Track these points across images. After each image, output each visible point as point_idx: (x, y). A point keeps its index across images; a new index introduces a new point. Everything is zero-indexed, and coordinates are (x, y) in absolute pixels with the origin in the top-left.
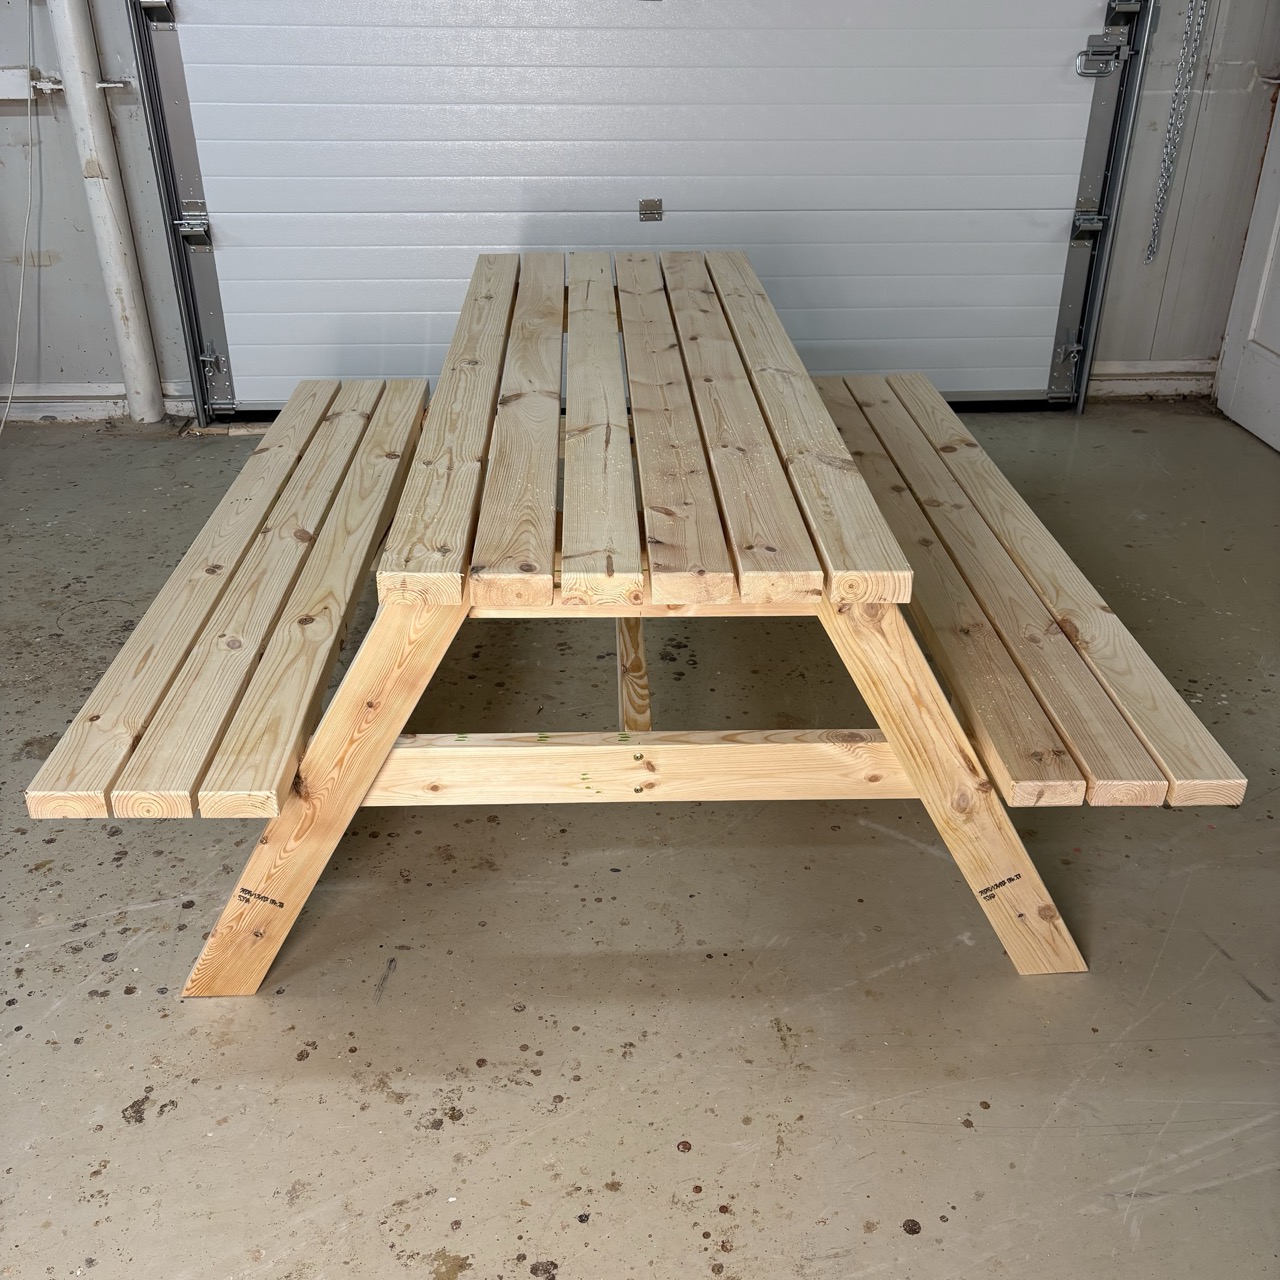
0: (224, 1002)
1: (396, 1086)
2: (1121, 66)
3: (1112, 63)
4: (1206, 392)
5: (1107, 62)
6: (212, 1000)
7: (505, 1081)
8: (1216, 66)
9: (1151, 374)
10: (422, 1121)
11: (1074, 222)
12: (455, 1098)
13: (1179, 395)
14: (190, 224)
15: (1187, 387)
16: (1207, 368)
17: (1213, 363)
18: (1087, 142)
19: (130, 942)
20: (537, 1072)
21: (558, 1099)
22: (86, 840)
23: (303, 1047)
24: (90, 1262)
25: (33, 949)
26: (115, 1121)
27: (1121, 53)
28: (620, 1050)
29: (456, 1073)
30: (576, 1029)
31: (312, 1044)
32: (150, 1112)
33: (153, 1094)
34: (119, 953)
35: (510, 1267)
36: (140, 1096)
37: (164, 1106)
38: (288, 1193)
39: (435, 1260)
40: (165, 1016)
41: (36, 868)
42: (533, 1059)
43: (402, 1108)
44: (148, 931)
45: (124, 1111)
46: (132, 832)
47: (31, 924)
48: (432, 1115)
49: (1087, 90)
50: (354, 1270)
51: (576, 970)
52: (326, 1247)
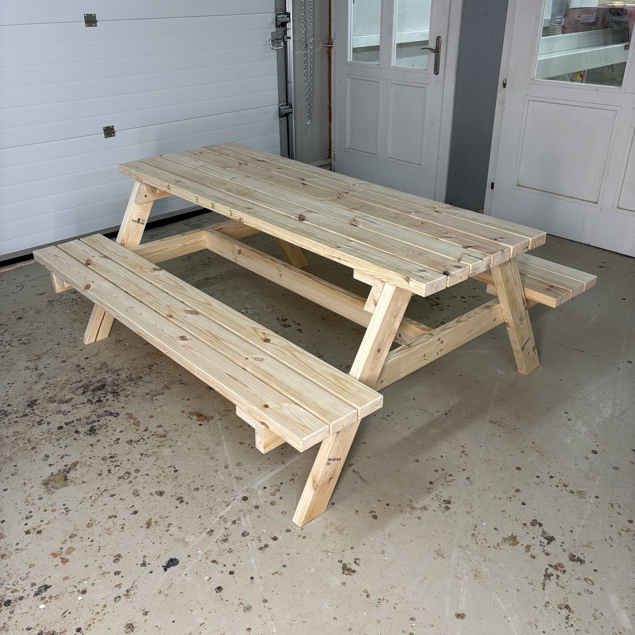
0: (319, 519)
1: (418, 506)
3: (282, 43)
6: (313, 522)
7: (446, 484)
10: (442, 510)
11: (280, 110)
12: (440, 497)
18: (278, 77)
19: (244, 525)
20: (451, 475)
21: (468, 478)
22: (152, 503)
23: (371, 515)
24: (412, 619)
25: (204, 551)
26: (345, 578)
27: (284, 38)
28: (463, 455)
29: (429, 491)
30: (442, 456)
31: (372, 512)
32: (354, 567)
33: (344, 562)
34: (246, 530)
35: (526, 529)
36: (341, 565)
37: (355, 562)
38: (438, 556)
39: (505, 542)
40: (304, 537)
41: (149, 525)
42: (444, 472)
43: (430, 510)
44: (244, 516)
45: (343, 573)
46: (168, 489)
47: (187, 544)
48: (442, 506)
49: (274, 54)
50: (490, 560)
51: (415, 440)
52: (473, 561)
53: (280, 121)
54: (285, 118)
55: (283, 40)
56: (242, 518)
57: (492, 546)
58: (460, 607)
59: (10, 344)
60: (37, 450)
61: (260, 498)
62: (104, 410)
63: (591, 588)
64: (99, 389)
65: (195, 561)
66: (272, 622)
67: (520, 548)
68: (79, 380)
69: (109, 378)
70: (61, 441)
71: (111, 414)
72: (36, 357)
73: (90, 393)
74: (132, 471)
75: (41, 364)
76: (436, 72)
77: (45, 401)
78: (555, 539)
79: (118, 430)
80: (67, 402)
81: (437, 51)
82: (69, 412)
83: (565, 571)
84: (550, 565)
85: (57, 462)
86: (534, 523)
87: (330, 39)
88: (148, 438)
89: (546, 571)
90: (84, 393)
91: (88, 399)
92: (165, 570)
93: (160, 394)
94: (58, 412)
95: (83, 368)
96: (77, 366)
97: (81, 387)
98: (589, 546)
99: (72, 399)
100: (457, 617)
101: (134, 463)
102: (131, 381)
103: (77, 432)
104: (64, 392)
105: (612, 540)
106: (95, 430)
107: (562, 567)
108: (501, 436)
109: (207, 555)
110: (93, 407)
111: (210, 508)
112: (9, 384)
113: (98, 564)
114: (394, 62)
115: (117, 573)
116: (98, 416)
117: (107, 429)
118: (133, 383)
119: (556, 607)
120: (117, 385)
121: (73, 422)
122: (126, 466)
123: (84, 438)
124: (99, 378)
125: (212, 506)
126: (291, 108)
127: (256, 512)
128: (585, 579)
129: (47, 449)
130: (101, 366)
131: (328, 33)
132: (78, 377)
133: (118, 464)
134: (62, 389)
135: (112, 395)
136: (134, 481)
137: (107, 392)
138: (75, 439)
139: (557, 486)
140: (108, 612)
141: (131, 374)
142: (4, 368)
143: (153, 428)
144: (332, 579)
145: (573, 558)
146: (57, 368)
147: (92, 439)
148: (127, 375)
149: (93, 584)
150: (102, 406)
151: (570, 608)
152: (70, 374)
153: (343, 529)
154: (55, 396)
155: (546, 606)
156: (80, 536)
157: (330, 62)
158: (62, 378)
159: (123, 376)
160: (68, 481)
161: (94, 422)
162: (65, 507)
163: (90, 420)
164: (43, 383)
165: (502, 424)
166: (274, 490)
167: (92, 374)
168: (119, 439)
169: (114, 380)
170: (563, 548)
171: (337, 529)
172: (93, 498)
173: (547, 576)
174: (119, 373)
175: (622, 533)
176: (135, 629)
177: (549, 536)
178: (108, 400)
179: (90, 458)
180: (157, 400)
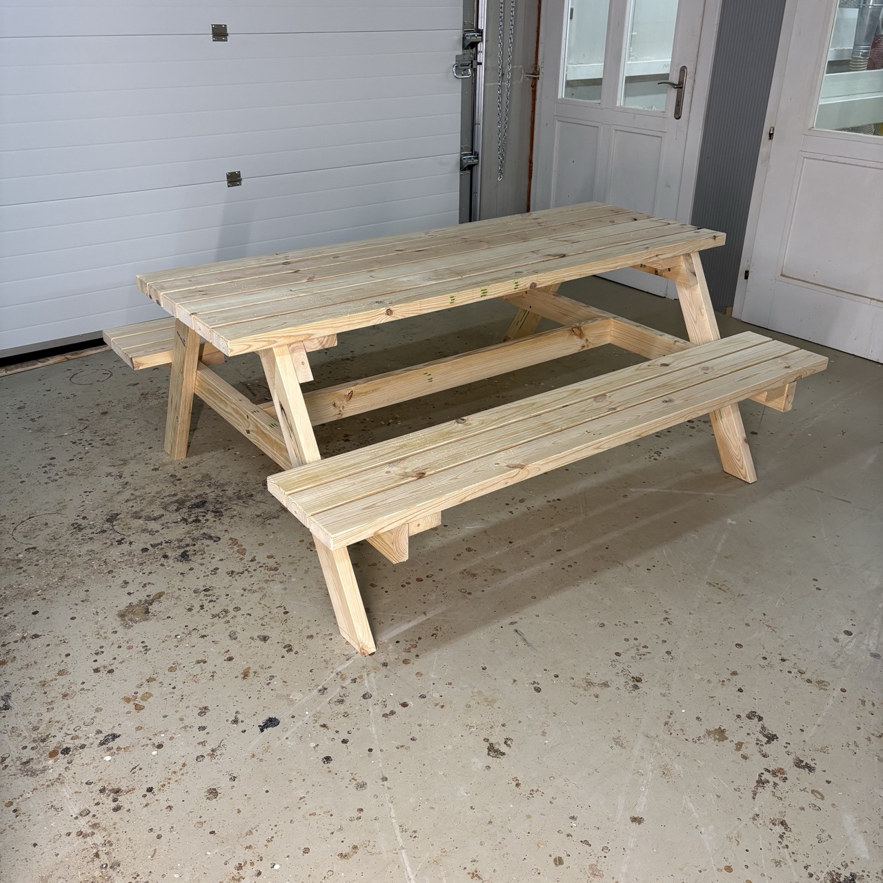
1: (597, 681)
3: (469, 70)
7: (638, 657)
10: (628, 688)
11: (461, 161)
12: (627, 673)
18: (461, 115)
19: (366, 685)
20: (645, 647)
21: (668, 653)
22: (252, 649)
23: (533, 686)
24: (573, 818)
25: (313, 712)
26: (490, 760)
27: (473, 64)
28: (665, 623)
29: (613, 663)
30: (637, 622)
31: (534, 683)
32: (503, 748)
33: (492, 740)
34: (369, 691)
35: (740, 723)
36: (487, 745)
37: (505, 743)
38: (616, 745)
39: (709, 735)
40: (442, 707)
41: (245, 675)
42: (636, 642)
43: (612, 688)
44: (368, 675)
45: (489, 754)
46: (275, 634)
47: (291, 702)
48: (628, 684)
49: (458, 85)
50: (685, 757)
51: (602, 599)
52: (662, 755)
53: (461, 175)
54: (469, 172)
55: (472, 66)
56: (365, 677)
57: (690, 739)
58: (638, 810)
59: (90, 444)
60: (114, 574)
61: (390, 654)
62: (202, 532)
63: (819, 803)
64: (197, 506)
65: (300, 723)
66: (390, 805)
67: (728, 745)
68: (173, 493)
69: (211, 494)
70: (144, 567)
71: (211, 538)
72: (122, 462)
73: (185, 510)
74: (231, 609)
75: (127, 471)
76: (678, 115)
77: (129, 517)
78: (777, 738)
79: (218, 558)
80: (155, 519)
81: (680, 86)
82: (157, 531)
83: (786, 778)
84: (767, 770)
85: (138, 591)
86: (751, 716)
87: (536, 68)
88: (255, 570)
89: (760, 776)
90: (177, 510)
91: (183, 518)
92: (262, 730)
93: (274, 518)
94: (144, 531)
95: (180, 480)
96: (172, 476)
97: (175, 502)
98: (824, 750)
99: (163, 515)
100: (632, 821)
101: (234, 599)
102: (239, 499)
103: (165, 557)
104: (152, 507)
105: (857, 746)
106: (188, 556)
107: (783, 773)
108: (720, 603)
109: (316, 717)
110: (187, 528)
111: (324, 660)
112: (86, 492)
113: (178, 716)
114: (620, 102)
115: (202, 728)
116: (193, 539)
117: (204, 556)
118: (241, 501)
119: (768, 822)
120: (221, 503)
121: (161, 544)
122: (223, 602)
123: (174, 565)
124: (199, 492)
125: (328, 659)
126: (477, 158)
127: (384, 671)
128: (813, 792)
129: (126, 573)
130: (202, 477)
131: (534, 59)
132: (172, 490)
133: (214, 598)
134: (151, 502)
135: (213, 514)
136: (231, 621)
137: (208, 511)
138: (162, 565)
139: (790, 672)
140: (187, 773)
141: (240, 491)
142: (81, 472)
143: (262, 558)
144: (473, 760)
145: (799, 764)
146: (146, 477)
147: (183, 567)
148: (235, 491)
149: (171, 738)
150: (199, 528)
151: (786, 825)
152: (162, 486)
153: (494, 701)
154: (142, 510)
155: (754, 819)
156: (160, 681)
157: (534, 99)
158: (153, 489)
159: (230, 492)
160: (150, 614)
161: (187, 545)
162: (144, 645)
163: (183, 544)
164: (127, 494)
165: (723, 588)
166: (410, 646)
167: (189, 487)
168: (217, 569)
169: (217, 496)
170: (787, 750)
171: (486, 700)
172: (179, 637)
173: (761, 782)
174: (225, 488)
175: (873, 738)
176: (219, 795)
177: (770, 734)
178: (207, 520)
179: (179, 589)
180: (269, 524)
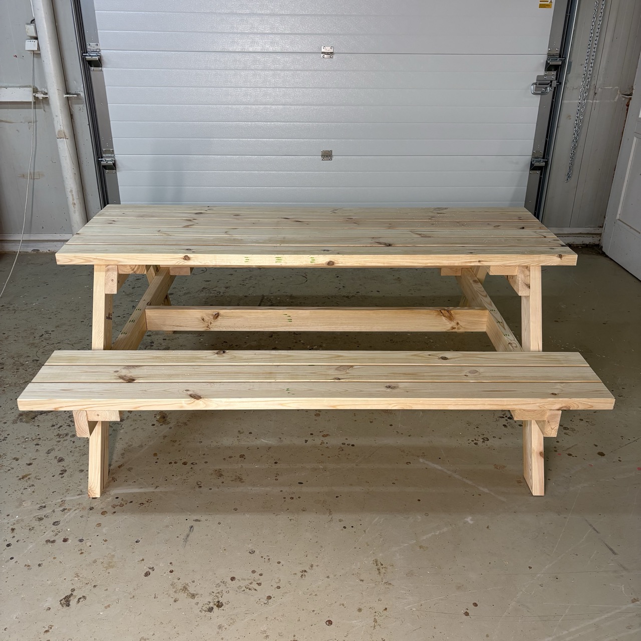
0: (110, 546)
1: (192, 590)
2: (553, 90)
3: (548, 88)
4: (597, 243)
5: (546, 88)
7: (243, 589)
8: (599, 89)
9: (570, 234)
11: (531, 162)
13: (584, 244)
14: (107, 160)
15: (588, 240)
16: (598, 231)
17: (600, 229)
18: (537, 125)
19: (66, 516)
20: (259, 584)
21: (269, 597)
22: (47, 464)
23: (147, 570)
25: (20, 518)
26: (56, 606)
27: (553, 84)
29: (220, 583)
30: (279, 563)
31: (152, 568)
32: (73, 602)
33: (75, 592)
34: (61, 521)
36: (69, 593)
37: (80, 599)
40: (82, 553)
41: (23, 477)
42: (258, 577)
43: (194, 601)
44: (75, 510)
45: (61, 601)
46: (68, 460)
47: (19, 506)
48: (208, 605)
49: (537, 101)
53: (530, 174)
54: (538, 172)
61: (103, 503)
65: (6, 521)
108: (362, 580)
109: (17, 522)
126: (546, 161)
127: (86, 512)
144: (49, 599)
153: (112, 567)
157: (626, 116)
160: (33, 420)
162: (7, 436)
165: (382, 570)
166: (119, 504)
171: (110, 563)
172: (27, 439)
